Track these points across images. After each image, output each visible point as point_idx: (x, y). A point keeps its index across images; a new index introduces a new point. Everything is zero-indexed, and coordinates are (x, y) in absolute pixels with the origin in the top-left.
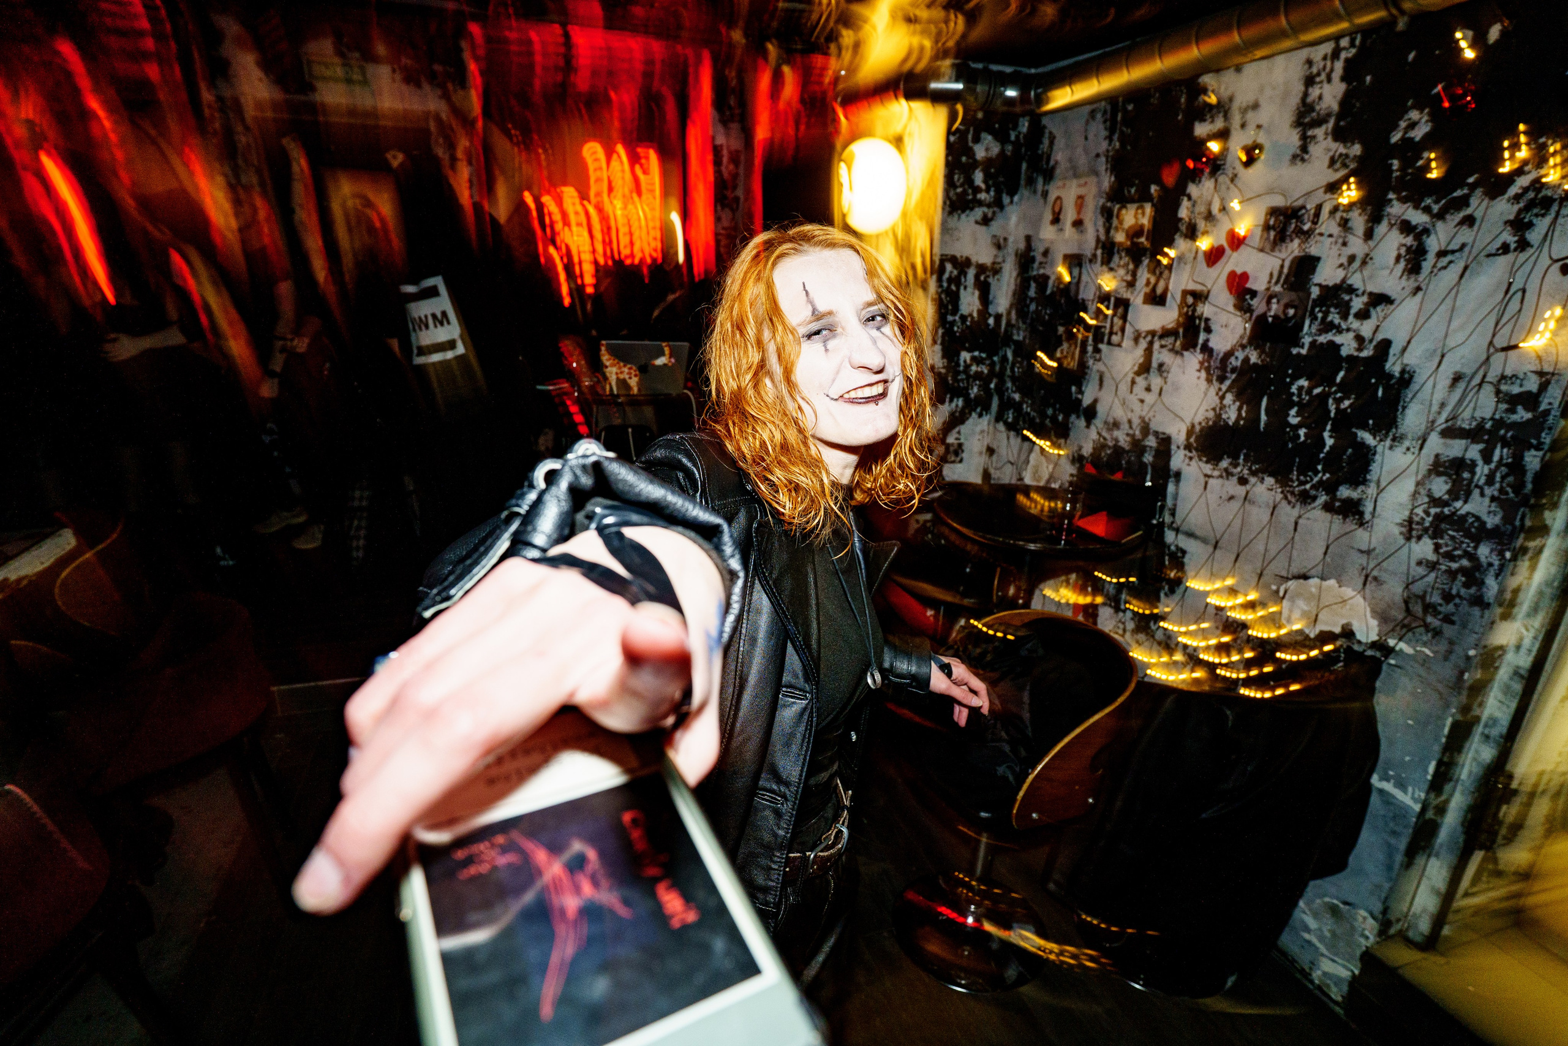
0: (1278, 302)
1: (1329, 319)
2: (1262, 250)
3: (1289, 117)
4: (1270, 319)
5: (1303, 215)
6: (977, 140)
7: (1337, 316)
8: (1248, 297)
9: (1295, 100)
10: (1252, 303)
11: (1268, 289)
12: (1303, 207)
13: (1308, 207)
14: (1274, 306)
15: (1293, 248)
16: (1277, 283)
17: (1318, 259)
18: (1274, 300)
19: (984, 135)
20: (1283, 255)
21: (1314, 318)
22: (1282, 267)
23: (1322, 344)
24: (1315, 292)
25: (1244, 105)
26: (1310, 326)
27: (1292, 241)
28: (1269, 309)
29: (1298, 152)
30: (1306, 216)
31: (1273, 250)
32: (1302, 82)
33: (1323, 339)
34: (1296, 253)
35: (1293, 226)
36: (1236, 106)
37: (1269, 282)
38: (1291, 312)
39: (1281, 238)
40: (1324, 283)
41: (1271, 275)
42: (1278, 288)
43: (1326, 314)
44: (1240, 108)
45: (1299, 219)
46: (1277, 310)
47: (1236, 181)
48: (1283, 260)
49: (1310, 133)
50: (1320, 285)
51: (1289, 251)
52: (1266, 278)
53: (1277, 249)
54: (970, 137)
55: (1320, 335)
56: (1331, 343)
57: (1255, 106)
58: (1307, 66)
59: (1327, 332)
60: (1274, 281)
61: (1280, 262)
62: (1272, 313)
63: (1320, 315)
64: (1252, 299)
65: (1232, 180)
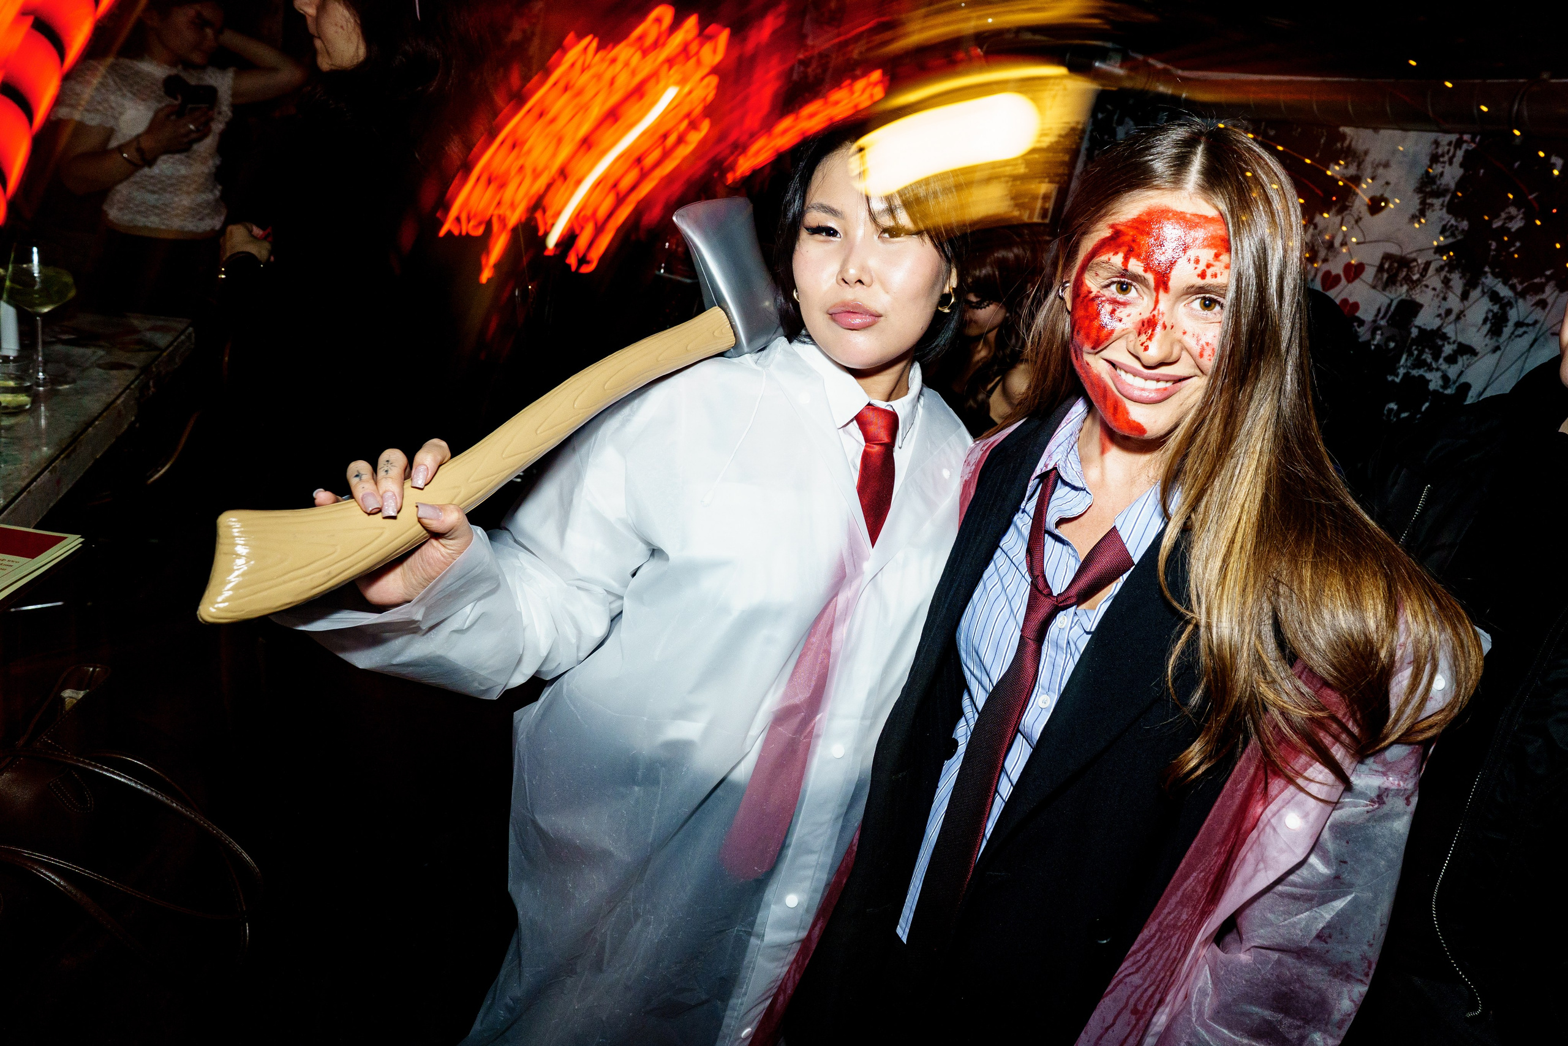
0: (1382, 334)
1: (1423, 357)
2: (1374, 287)
3: (1413, 183)
4: (1373, 347)
5: (1415, 266)
6: (1120, 122)
7: (1430, 356)
8: (1355, 324)
9: (1419, 171)
10: (1358, 330)
11: (1374, 321)
12: (1415, 260)
13: (1420, 261)
14: (1378, 337)
15: (1402, 291)
16: (1382, 318)
17: (1421, 306)
18: (1379, 332)
19: (1127, 119)
20: (1392, 296)
21: (1410, 354)
22: (1390, 305)
23: (1414, 376)
24: (1415, 332)
25: (1377, 162)
26: (1406, 360)
27: (1401, 285)
28: (1373, 338)
29: (1417, 213)
30: (1416, 269)
31: (1384, 289)
32: (1428, 158)
33: (1415, 373)
34: (1404, 297)
35: (1404, 273)
36: (1369, 159)
37: (1377, 315)
38: (1392, 345)
39: (1391, 282)
40: (1423, 327)
41: (1379, 310)
42: (1383, 323)
43: (1421, 353)
44: (1373, 163)
45: (1410, 269)
46: (1380, 340)
47: (1360, 224)
48: (1392, 301)
49: (1429, 201)
50: (1419, 328)
51: (1398, 294)
52: (1374, 312)
53: (1387, 289)
54: (1116, 117)
55: (1413, 369)
56: (1422, 377)
57: (1386, 165)
58: (1434, 146)
59: (1419, 368)
60: (1381, 315)
61: (1388, 301)
62: (1375, 342)
63: (1416, 352)
64: (1359, 327)
65: (1357, 222)
